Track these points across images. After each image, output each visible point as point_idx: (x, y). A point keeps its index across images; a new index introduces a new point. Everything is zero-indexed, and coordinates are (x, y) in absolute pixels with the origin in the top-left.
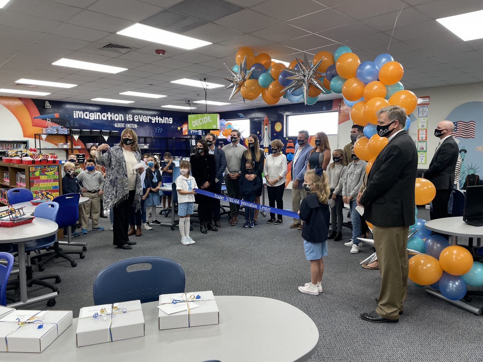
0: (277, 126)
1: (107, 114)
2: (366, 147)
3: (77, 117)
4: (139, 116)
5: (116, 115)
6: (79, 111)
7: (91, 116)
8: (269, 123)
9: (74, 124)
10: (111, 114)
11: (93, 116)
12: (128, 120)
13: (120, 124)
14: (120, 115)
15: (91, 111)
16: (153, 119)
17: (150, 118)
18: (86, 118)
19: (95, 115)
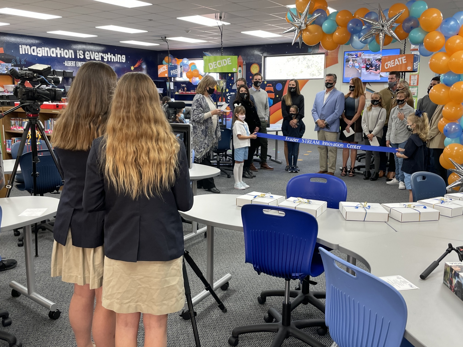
0: (254, 69)
1: (56, 49)
2: (442, 92)
3: (24, 53)
4: (91, 52)
5: (66, 51)
6: (25, 46)
7: (38, 52)
8: (244, 65)
9: (20, 61)
10: (60, 50)
11: (41, 52)
12: (78, 57)
13: (71, 62)
14: (71, 51)
15: (38, 46)
16: (105, 56)
17: (101, 56)
18: (33, 54)
19: (43, 50)
